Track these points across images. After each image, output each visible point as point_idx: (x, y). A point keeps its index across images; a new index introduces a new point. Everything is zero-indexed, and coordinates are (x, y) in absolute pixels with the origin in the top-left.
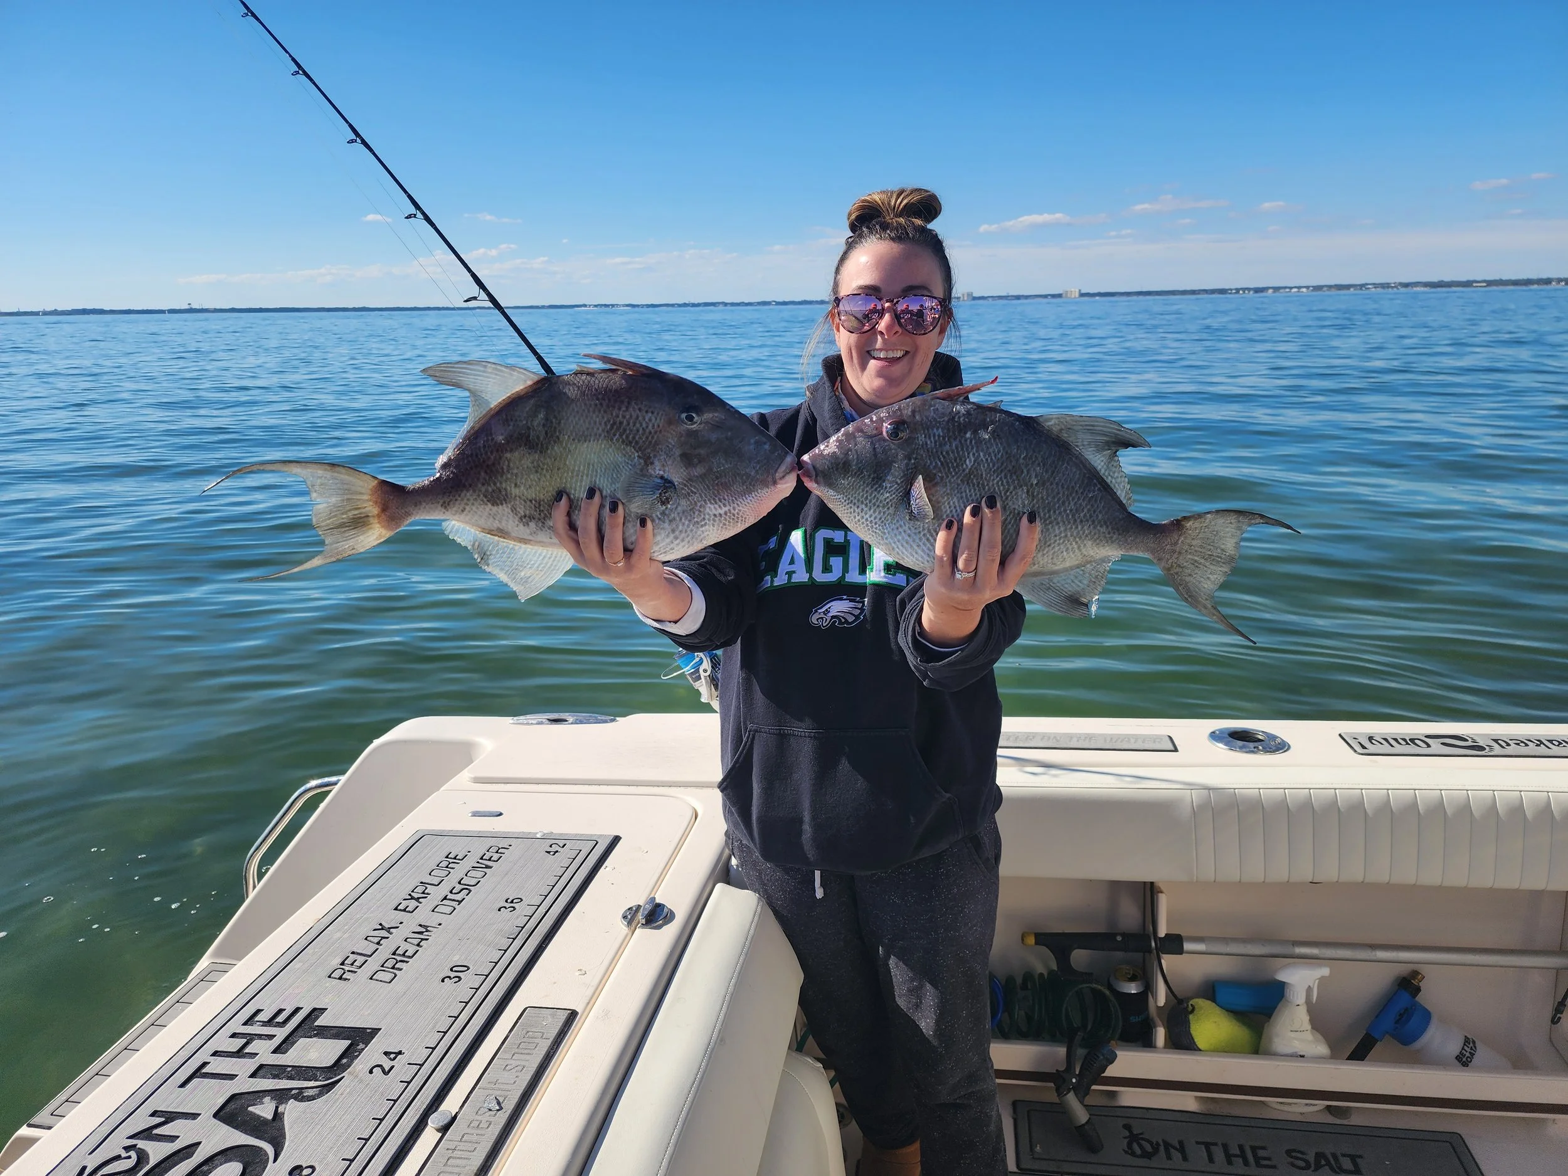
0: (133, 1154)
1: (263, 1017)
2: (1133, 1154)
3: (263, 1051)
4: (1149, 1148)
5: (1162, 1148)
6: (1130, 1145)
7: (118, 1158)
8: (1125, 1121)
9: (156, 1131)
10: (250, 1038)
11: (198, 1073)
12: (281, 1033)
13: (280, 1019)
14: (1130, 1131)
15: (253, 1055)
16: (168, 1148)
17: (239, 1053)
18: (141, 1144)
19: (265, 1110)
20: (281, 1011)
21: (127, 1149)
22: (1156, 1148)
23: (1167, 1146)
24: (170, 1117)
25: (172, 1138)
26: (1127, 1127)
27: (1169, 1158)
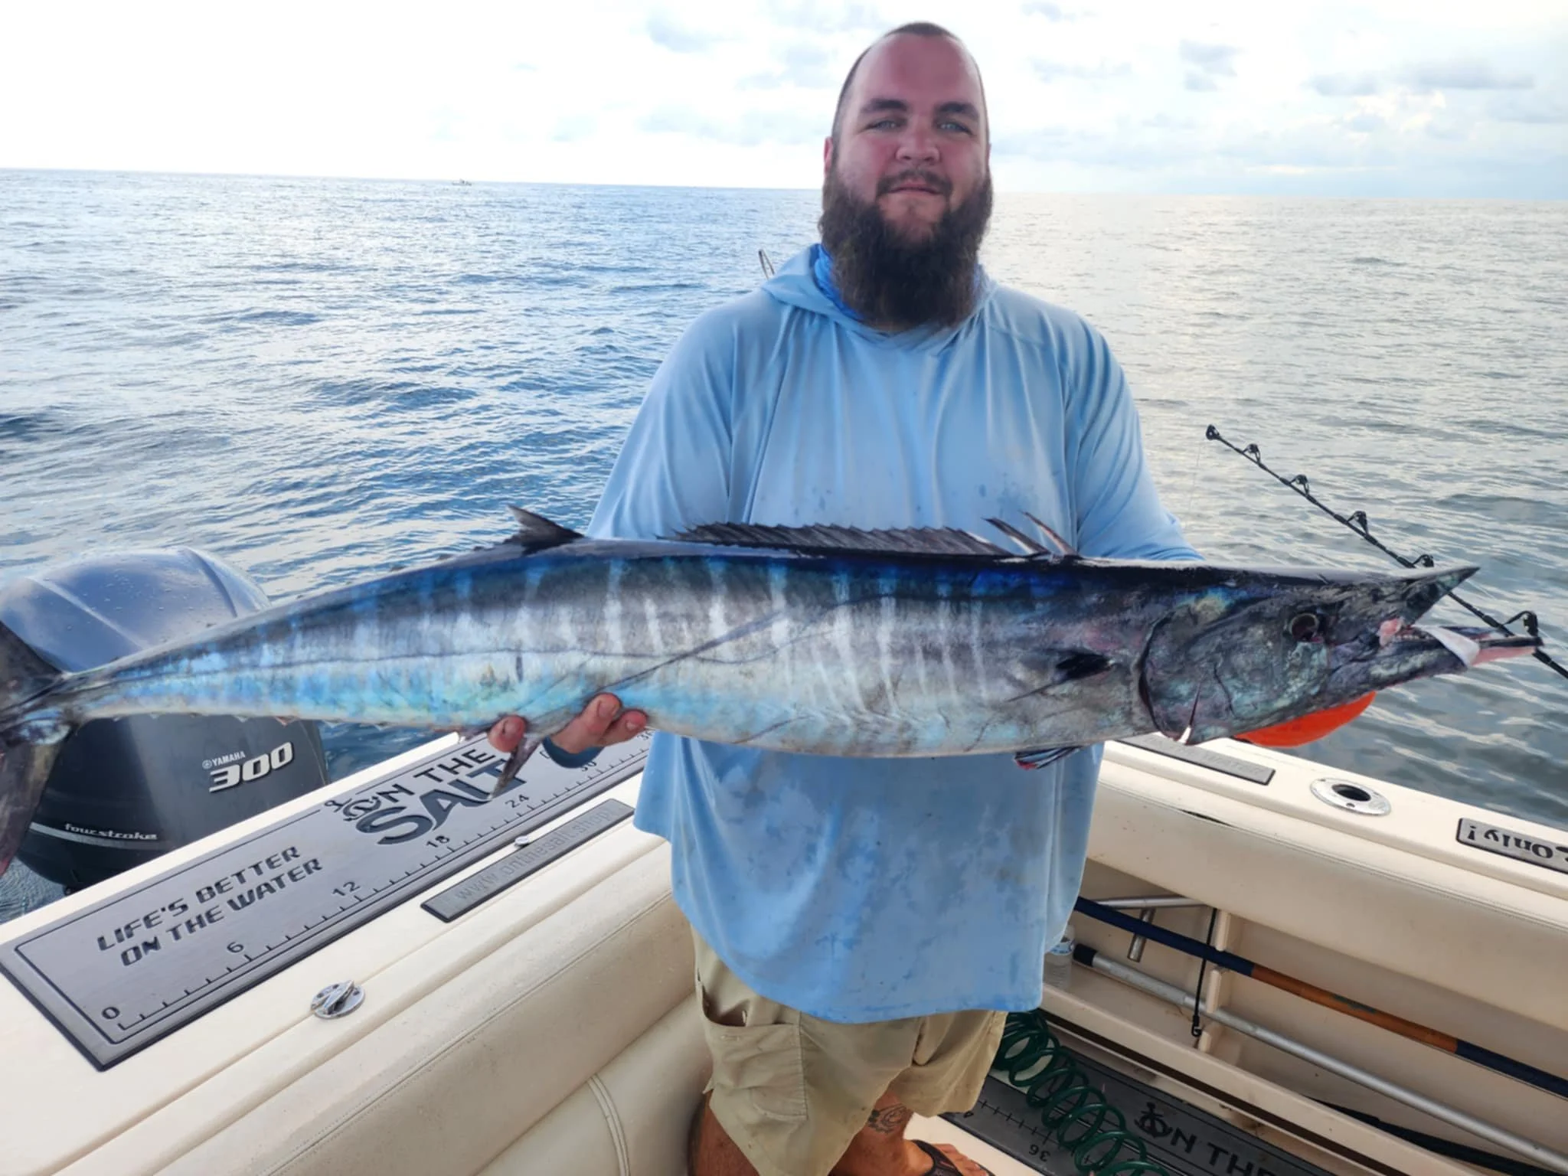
0: (375, 801)
1: (474, 755)
2: (1142, 1127)
3: (463, 773)
4: (1159, 1128)
5: (1172, 1134)
6: (1144, 1119)
7: (367, 801)
8: (1153, 1101)
9: (392, 795)
10: (461, 763)
11: (426, 773)
12: (477, 766)
13: (481, 759)
14: (1151, 1110)
15: (456, 773)
16: (392, 805)
17: (451, 770)
18: (381, 798)
19: (445, 803)
20: (484, 755)
21: (374, 798)
22: (1167, 1131)
23: (1179, 1133)
24: (400, 789)
25: (395, 800)
26: (1151, 1106)
27: (1174, 1143)
